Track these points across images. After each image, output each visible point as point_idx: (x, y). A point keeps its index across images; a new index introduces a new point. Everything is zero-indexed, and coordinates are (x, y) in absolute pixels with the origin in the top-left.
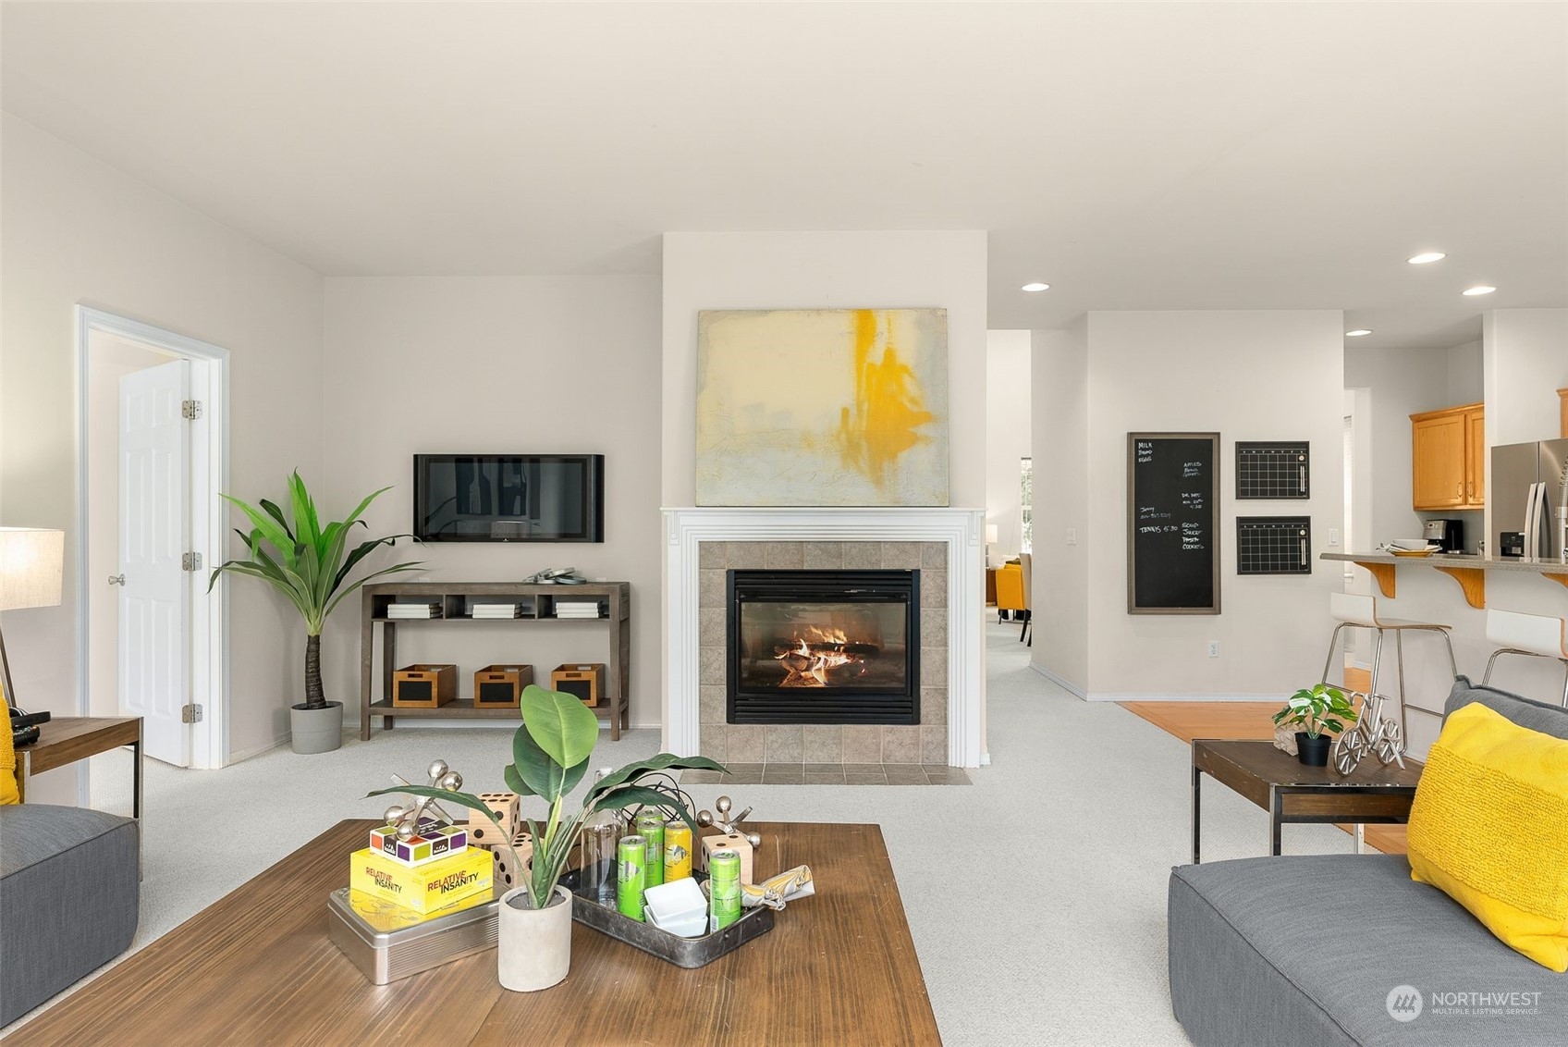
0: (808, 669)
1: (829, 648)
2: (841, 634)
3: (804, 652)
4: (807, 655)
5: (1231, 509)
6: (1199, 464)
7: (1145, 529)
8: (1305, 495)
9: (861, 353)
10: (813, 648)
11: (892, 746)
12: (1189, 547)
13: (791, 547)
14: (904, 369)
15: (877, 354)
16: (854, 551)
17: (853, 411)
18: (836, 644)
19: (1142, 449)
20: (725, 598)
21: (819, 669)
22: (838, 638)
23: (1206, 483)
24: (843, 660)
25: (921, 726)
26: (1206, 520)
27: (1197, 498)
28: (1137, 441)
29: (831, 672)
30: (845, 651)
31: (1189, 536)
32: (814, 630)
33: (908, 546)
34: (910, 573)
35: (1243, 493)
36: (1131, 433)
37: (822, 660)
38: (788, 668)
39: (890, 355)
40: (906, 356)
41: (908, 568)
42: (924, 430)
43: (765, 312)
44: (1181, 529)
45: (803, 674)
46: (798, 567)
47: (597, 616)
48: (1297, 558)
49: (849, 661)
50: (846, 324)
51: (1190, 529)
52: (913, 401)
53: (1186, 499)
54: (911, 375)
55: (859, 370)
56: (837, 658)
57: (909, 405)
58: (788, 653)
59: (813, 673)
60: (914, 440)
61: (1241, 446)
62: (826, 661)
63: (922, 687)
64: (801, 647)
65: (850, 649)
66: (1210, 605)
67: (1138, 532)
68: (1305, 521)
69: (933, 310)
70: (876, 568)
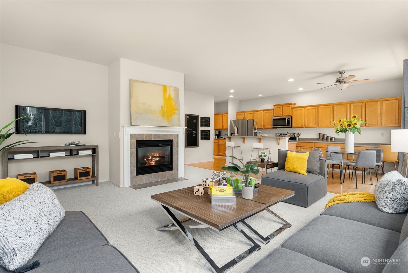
0: (151, 161)
1: (155, 157)
2: (158, 154)
3: (150, 158)
4: (151, 159)
5: (200, 128)
6: (196, 120)
7: (188, 132)
8: (209, 127)
9: (164, 95)
10: (152, 157)
11: (168, 175)
12: (194, 135)
13: (150, 135)
14: (172, 99)
15: (167, 95)
16: (162, 136)
17: (163, 107)
18: (157, 156)
19: (188, 117)
20: (136, 147)
21: (153, 161)
22: (157, 155)
23: (196, 124)
24: (158, 159)
25: (173, 171)
26: (196, 130)
27: (195, 127)
28: (187, 116)
29: (156, 162)
30: (158, 157)
31: (194, 133)
32: (152, 154)
33: (171, 135)
34: (171, 140)
35: (201, 126)
36: (186, 114)
37: (154, 159)
38: (147, 162)
39: (169, 96)
40: (173, 96)
41: (171, 139)
42: (176, 112)
43: (145, 82)
44: (193, 132)
45: (150, 162)
46: (151, 139)
47: (92, 154)
48: (208, 137)
49: (159, 159)
50: (161, 88)
51: (194, 132)
52: (174, 105)
53: (194, 127)
54: (173, 100)
55: (164, 98)
56: (157, 159)
57: (173, 106)
58: (147, 159)
59: (152, 162)
60: (175, 114)
61: (201, 117)
62: (155, 159)
63: (173, 163)
64: (150, 157)
65: (159, 157)
66: (197, 146)
67: (187, 133)
68: (209, 131)
69: (177, 88)
70: (166, 139)
